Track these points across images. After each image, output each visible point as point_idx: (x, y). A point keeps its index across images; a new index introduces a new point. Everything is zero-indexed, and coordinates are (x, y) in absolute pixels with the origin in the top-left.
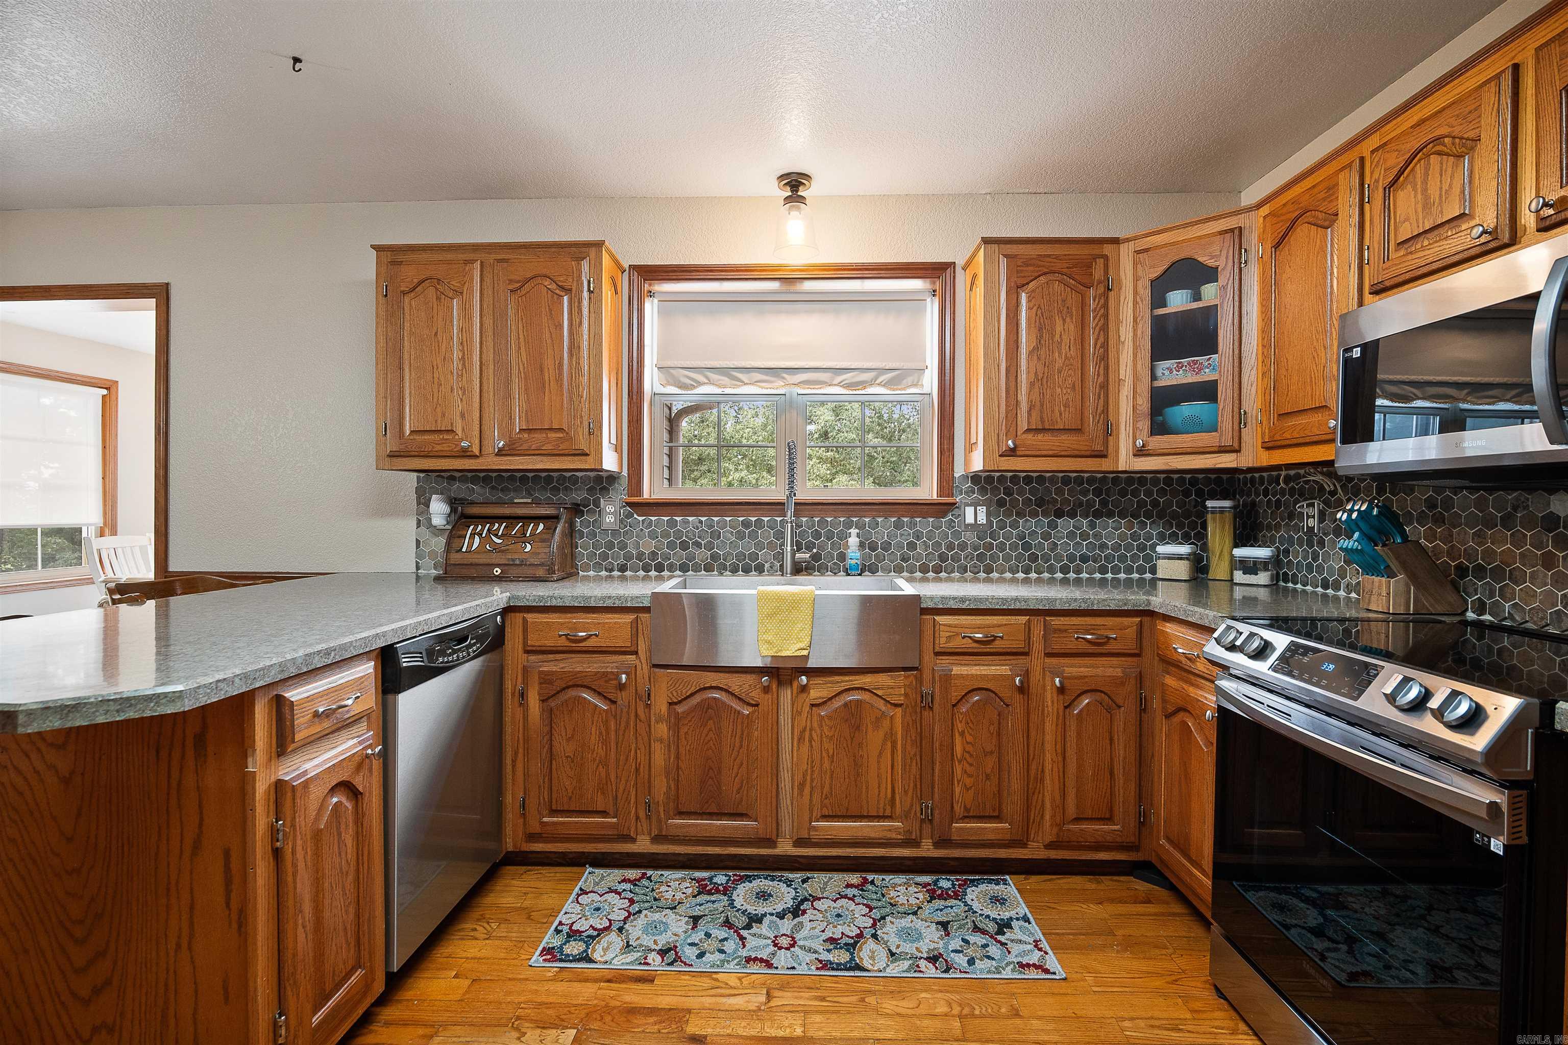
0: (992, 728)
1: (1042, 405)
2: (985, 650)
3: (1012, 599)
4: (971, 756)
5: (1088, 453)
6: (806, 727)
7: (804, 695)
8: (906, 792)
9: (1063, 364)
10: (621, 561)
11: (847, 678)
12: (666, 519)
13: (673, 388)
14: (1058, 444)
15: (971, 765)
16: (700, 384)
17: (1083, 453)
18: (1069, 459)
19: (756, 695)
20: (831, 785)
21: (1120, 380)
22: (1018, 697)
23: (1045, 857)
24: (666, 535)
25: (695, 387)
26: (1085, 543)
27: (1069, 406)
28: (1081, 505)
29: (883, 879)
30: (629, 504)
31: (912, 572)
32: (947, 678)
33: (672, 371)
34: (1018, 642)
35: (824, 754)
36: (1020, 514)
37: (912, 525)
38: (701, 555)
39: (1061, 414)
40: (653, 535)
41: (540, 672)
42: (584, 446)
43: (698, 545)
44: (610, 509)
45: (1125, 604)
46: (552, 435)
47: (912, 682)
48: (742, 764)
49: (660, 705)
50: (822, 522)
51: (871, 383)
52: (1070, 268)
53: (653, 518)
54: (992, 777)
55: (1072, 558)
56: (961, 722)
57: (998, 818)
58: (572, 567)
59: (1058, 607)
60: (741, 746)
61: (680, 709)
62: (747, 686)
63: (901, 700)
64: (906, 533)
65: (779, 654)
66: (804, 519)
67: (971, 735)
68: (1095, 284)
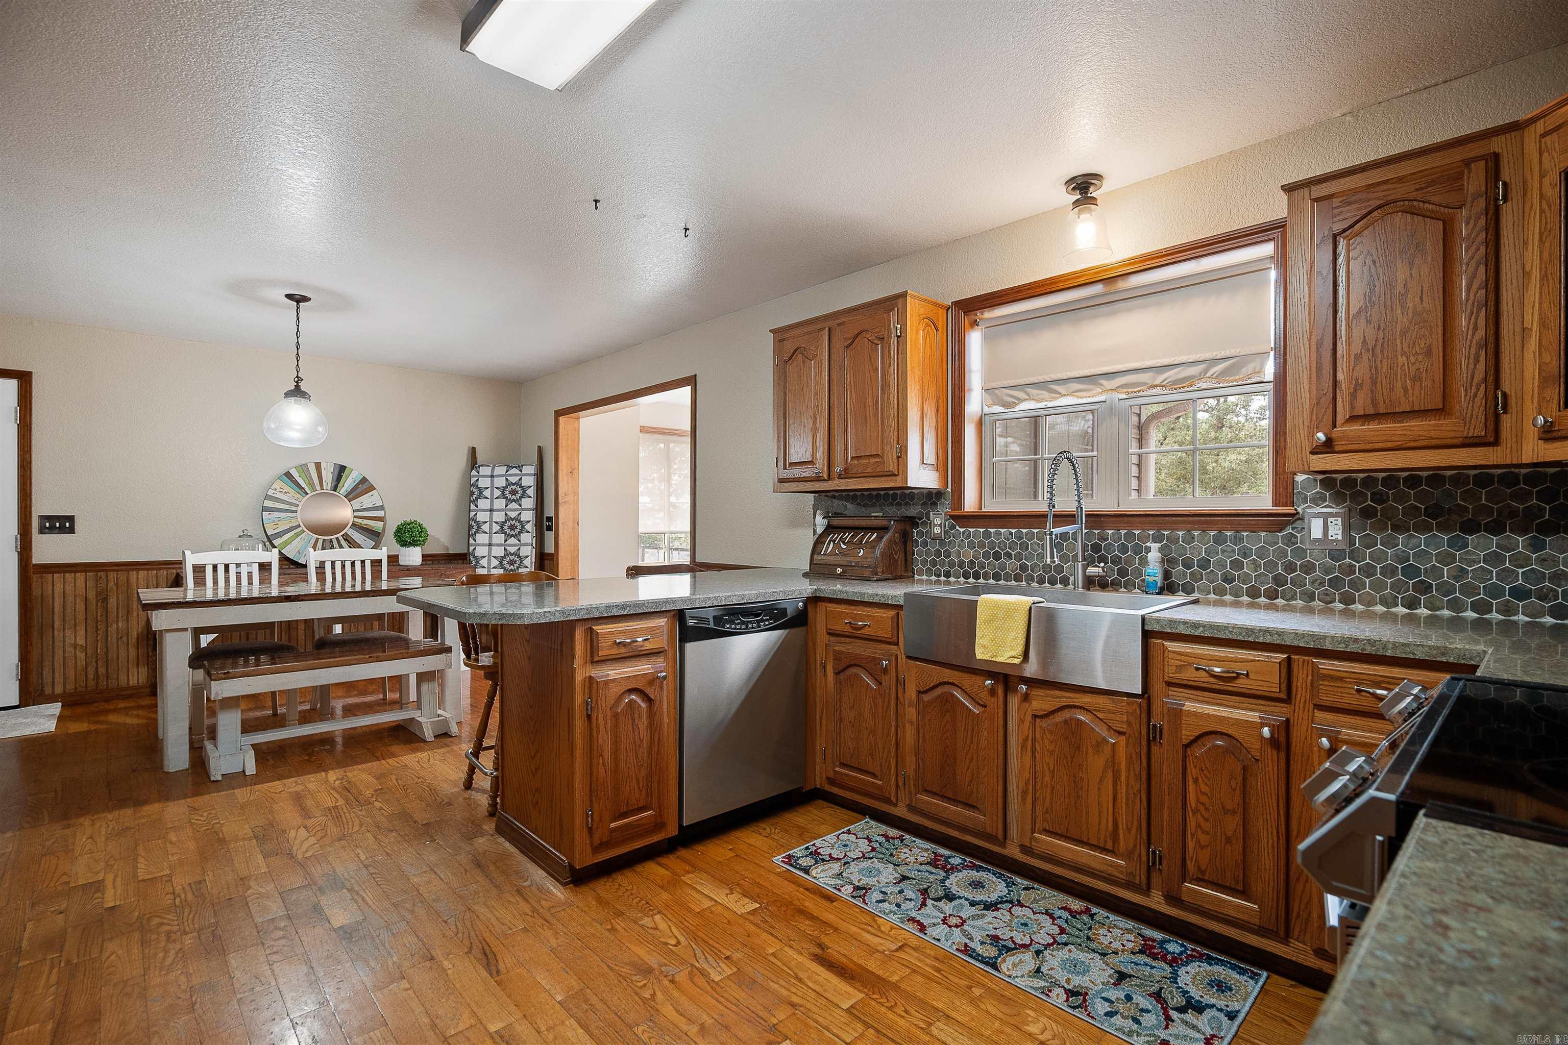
0: (1233, 783)
1: (1374, 383)
2: (1226, 688)
3: (1260, 631)
4: (1207, 809)
5: (1458, 441)
6: (1028, 737)
7: (1027, 705)
8: (1129, 830)
9: (1410, 322)
10: (946, 568)
11: (1067, 694)
12: (982, 530)
13: (997, 407)
14: (1401, 432)
15: (1207, 820)
16: (1021, 400)
17: (1449, 442)
18: (1427, 452)
19: (984, 696)
20: (1051, 799)
21: (1524, 329)
22: (1271, 753)
23: (1316, 967)
24: (981, 545)
25: (1016, 404)
26: (1520, 571)
27: (1420, 379)
28: (1513, 514)
29: (1108, 917)
30: (953, 517)
31: (1237, 596)
32: (1177, 714)
33: (996, 391)
34: (1270, 684)
35: (1045, 767)
36: (1397, 528)
37: (1237, 540)
38: (1011, 565)
39: (1406, 391)
40: (971, 545)
41: (835, 651)
42: (891, 466)
43: (1009, 555)
44: (937, 521)
45: (1443, 654)
46: (873, 460)
47: (1135, 710)
48: (972, 759)
49: (911, 692)
50: (1130, 536)
51: (1200, 377)
52: (1422, 189)
53: (971, 530)
54: (1234, 842)
55: (1495, 591)
56: (1195, 767)
57: (1244, 893)
58: (906, 571)
59: (1328, 646)
60: (972, 742)
61: (926, 698)
62: (976, 686)
63: (1124, 728)
64: (1229, 549)
65: (994, 659)
66: (1110, 532)
67: (1206, 784)
68: (1469, 199)
